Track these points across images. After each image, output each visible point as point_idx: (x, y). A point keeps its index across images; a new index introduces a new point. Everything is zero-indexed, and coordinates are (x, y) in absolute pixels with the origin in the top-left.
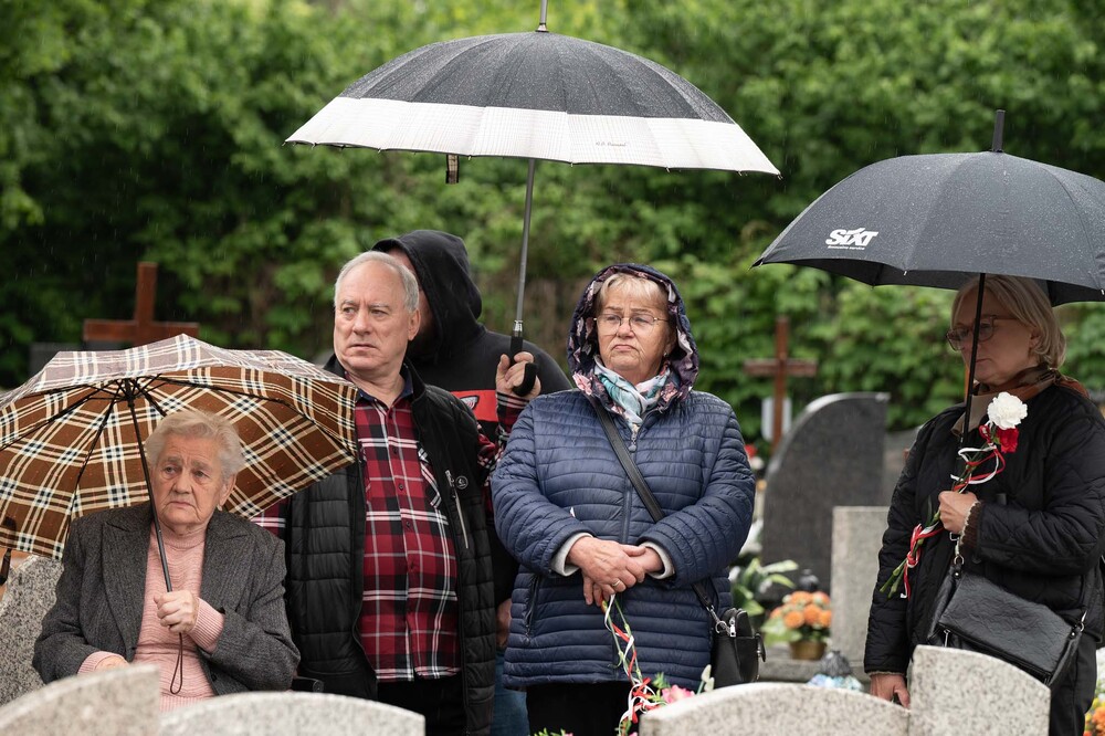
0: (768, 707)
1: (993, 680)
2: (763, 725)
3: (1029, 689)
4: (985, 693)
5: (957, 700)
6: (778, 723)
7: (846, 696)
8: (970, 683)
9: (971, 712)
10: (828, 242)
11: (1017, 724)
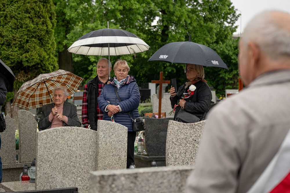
0: (63, 130)
1: (113, 126)
2: (62, 134)
3: (122, 128)
4: (112, 128)
5: (105, 129)
6: (66, 134)
7: (82, 129)
8: (108, 126)
9: (108, 132)
10: (160, 57)
11: (120, 134)
